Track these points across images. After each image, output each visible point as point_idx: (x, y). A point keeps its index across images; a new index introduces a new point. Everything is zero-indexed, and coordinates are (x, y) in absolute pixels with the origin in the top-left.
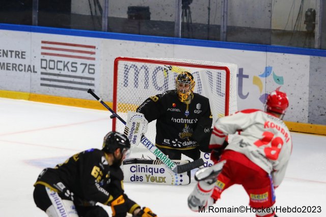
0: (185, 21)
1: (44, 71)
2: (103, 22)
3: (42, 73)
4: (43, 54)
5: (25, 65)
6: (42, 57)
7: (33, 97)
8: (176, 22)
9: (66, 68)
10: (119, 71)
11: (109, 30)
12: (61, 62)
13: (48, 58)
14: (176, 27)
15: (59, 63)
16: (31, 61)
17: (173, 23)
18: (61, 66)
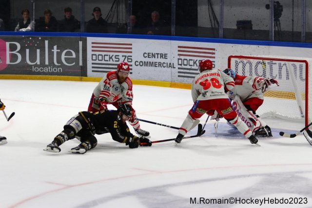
0: (277, 29)
1: (180, 66)
2: (220, 31)
3: (179, 68)
4: (179, 55)
5: (167, 63)
6: (178, 57)
7: (173, 85)
8: (270, 30)
9: (195, 64)
10: (231, 65)
11: (224, 37)
12: (192, 60)
13: (183, 57)
14: (270, 34)
15: (190, 61)
16: (171, 60)
17: (269, 31)
18: (191, 63)
